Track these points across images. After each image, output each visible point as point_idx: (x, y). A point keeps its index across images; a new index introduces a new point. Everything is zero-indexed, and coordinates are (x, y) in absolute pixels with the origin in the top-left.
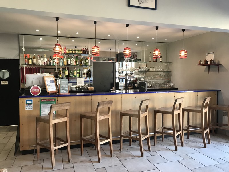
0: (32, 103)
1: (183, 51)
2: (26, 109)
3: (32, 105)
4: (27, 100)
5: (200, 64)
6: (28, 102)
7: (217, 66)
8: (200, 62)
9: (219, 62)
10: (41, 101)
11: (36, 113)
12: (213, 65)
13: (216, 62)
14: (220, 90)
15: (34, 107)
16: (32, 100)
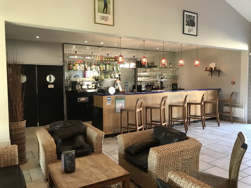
0: (110, 100)
1: (197, 61)
2: (107, 104)
3: (110, 101)
4: (108, 98)
5: (206, 70)
6: (108, 99)
7: (218, 72)
8: (206, 68)
9: (219, 69)
10: (116, 98)
11: (113, 107)
12: (216, 71)
13: (218, 69)
14: (221, 89)
15: (112, 103)
16: (110, 98)
